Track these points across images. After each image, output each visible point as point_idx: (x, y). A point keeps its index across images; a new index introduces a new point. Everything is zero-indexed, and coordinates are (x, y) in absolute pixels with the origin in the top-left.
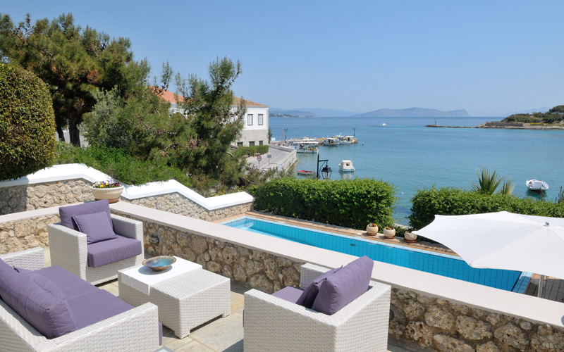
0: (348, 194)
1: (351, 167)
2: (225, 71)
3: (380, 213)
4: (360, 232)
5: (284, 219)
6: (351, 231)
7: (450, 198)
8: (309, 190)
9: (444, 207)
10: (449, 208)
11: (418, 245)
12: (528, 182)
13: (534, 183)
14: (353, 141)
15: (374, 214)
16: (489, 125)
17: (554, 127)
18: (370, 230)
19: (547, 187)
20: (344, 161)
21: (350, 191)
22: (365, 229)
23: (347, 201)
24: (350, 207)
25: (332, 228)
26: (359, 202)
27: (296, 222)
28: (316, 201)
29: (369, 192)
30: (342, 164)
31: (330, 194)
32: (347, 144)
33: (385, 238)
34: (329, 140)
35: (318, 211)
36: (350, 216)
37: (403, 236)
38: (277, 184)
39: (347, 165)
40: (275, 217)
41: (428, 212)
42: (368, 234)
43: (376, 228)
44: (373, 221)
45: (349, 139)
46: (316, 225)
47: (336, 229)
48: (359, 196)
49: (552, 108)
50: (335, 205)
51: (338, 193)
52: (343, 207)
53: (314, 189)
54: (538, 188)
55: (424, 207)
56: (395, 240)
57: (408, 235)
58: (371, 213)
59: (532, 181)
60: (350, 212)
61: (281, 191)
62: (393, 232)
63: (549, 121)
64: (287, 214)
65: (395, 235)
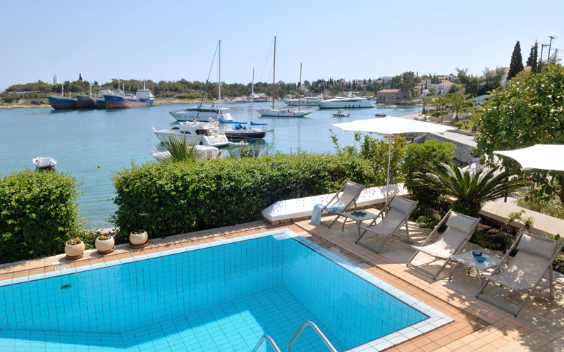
0: (13, 203)
4: (54, 260)
12: (34, 161)
13: (42, 161)
17: (15, 106)
18: (71, 251)
19: (54, 162)
24: (20, 225)
33: (101, 254)
37: (128, 241)
41: (154, 198)
42: (70, 259)
43: (81, 245)
49: (7, 88)
54: (47, 164)
58: (60, 224)
59: (38, 158)
60: (20, 232)
62: (111, 241)
63: (9, 101)
65: (116, 244)
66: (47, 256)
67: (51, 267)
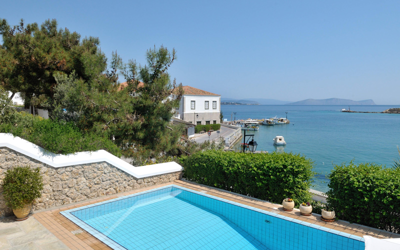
0: (265, 168)
1: (283, 142)
2: (162, 57)
3: (297, 187)
4: (276, 206)
5: (207, 189)
6: (268, 204)
7: (370, 175)
8: (229, 162)
9: (364, 185)
10: (370, 187)
11: (336, 224)
14: (286, 122)
15: (290, 189)
16: (392, 111)
18: (286, 205)
20: (277, 137)
21: (267, 165)
22: (281, 203)
23: (264, 174)
24: (268, 181)
25: (249, 201)
26: (276, 176)
27: (217, 192)
28: (235, 172)
29: (285, 167)
30: (276, 139)
31: (248, 167)
32: (281, 124)
33: (301, 214)
34: (267, 121)
35: (238, 183)
36: (266, 190)
37: (320, 213)
38: (202, 156)
39: (280, 140)
40: (198, 187)
41: (346, 190)
42: (284, 209)
43: (293, 203)
44: (289, 195)
45: (282, 120)
46: (234, 197)
47: (253, 202)
48: (275, 169)
50: (253, 179)
51: (255, 166)
52: (261, 180)
53: (234, 162)
55: (342, 184)
56: (312, 217)
57: (325, 214)
58: (287, 187)
60: (267, 185)
61: (205, 163)
62: (309, 209)
64: (209, 184)
65: (312, 212)
66: (278, 204)
67: (271, 209)
